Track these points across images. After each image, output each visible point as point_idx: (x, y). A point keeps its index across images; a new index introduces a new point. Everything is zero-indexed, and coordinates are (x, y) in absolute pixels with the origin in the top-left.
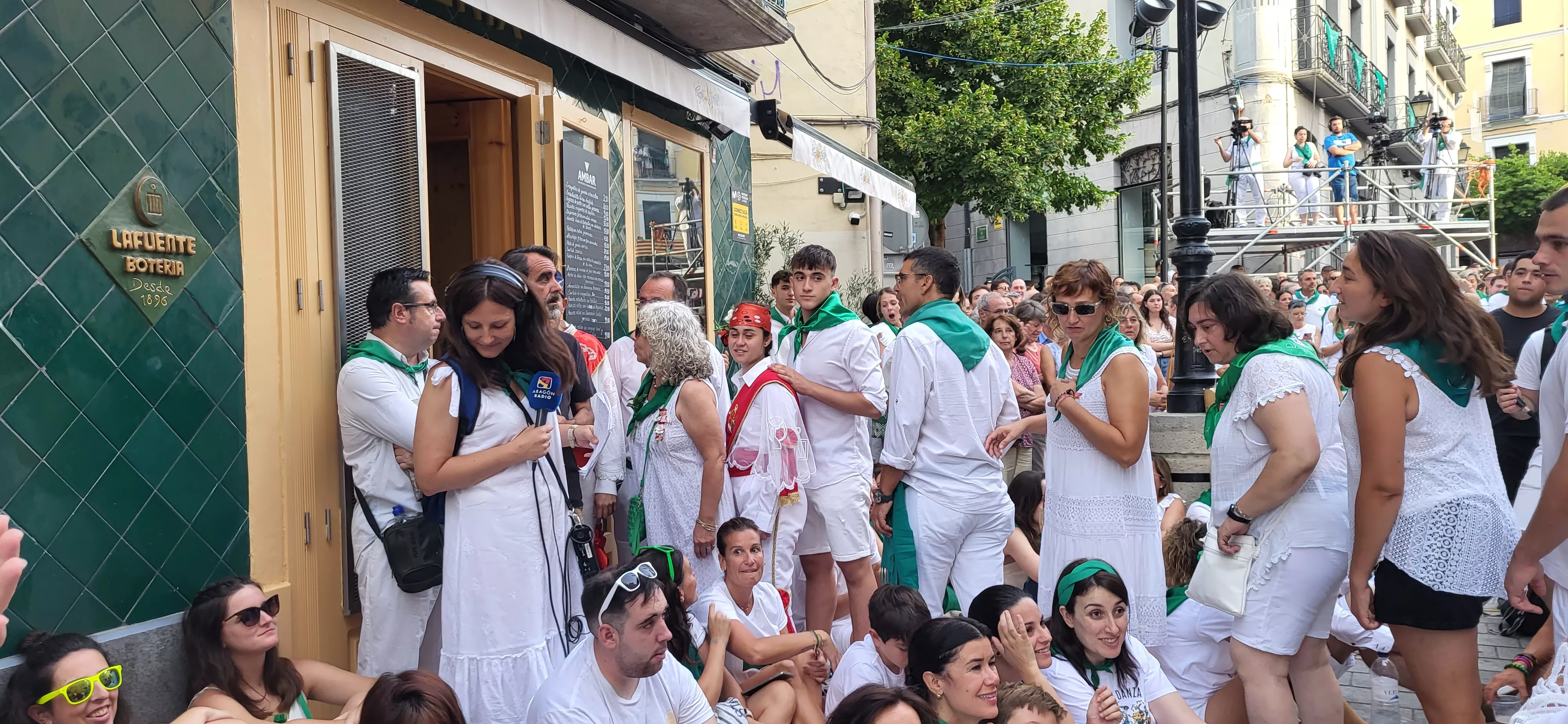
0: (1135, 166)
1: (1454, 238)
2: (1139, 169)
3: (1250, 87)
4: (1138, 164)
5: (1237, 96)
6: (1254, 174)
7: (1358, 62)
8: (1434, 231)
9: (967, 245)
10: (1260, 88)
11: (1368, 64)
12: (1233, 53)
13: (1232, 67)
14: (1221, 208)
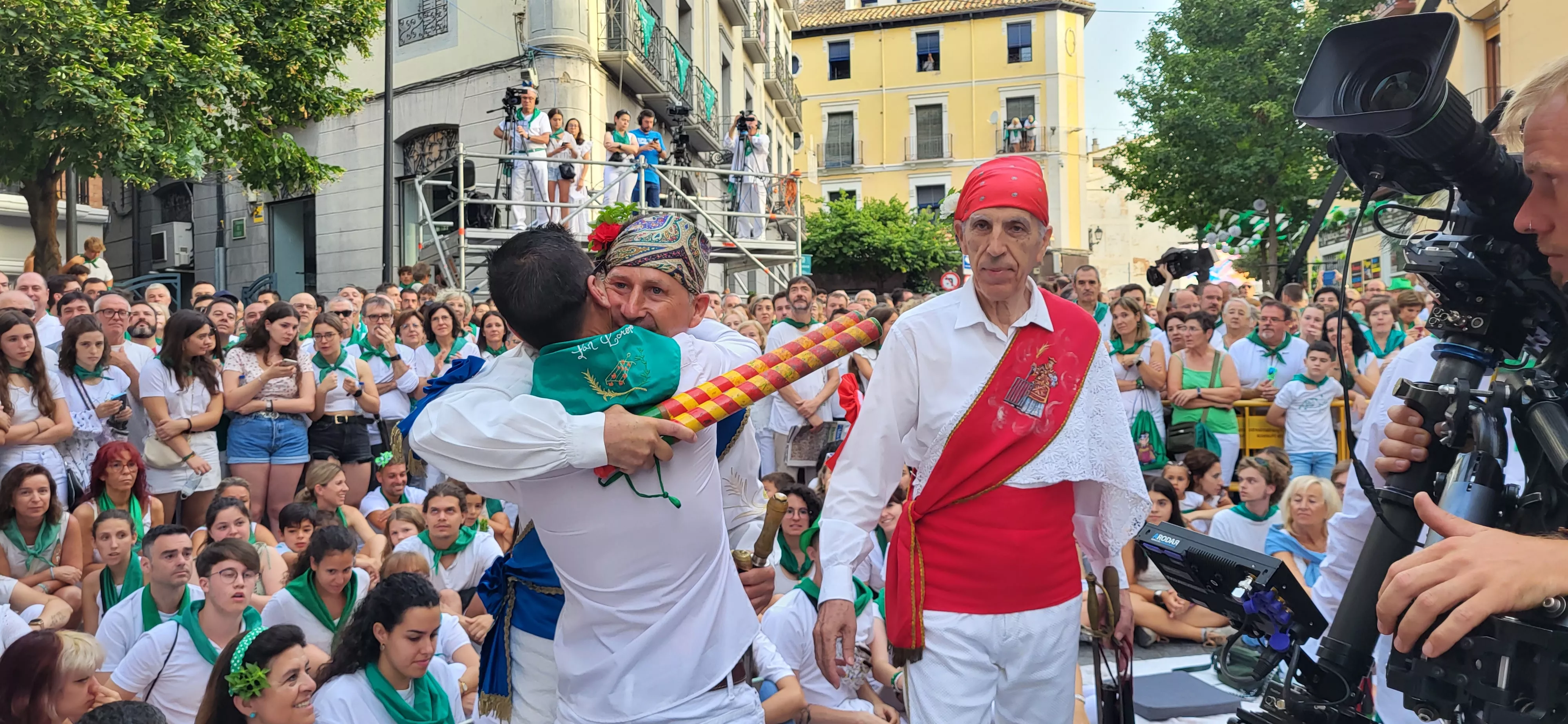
0: (419, 151)
1: (760, 260)
2: (424, 155)
3: (545, 60)
4: (423, 148)
5: (531, 70)
6: (530, 161)
7: (681, 62)
8: (737, 250)
9: (220, 242)
10: (557, 63)
11: (694, 69)
12: (526, 16)
13: (526, 34)
14: (486, 201)
